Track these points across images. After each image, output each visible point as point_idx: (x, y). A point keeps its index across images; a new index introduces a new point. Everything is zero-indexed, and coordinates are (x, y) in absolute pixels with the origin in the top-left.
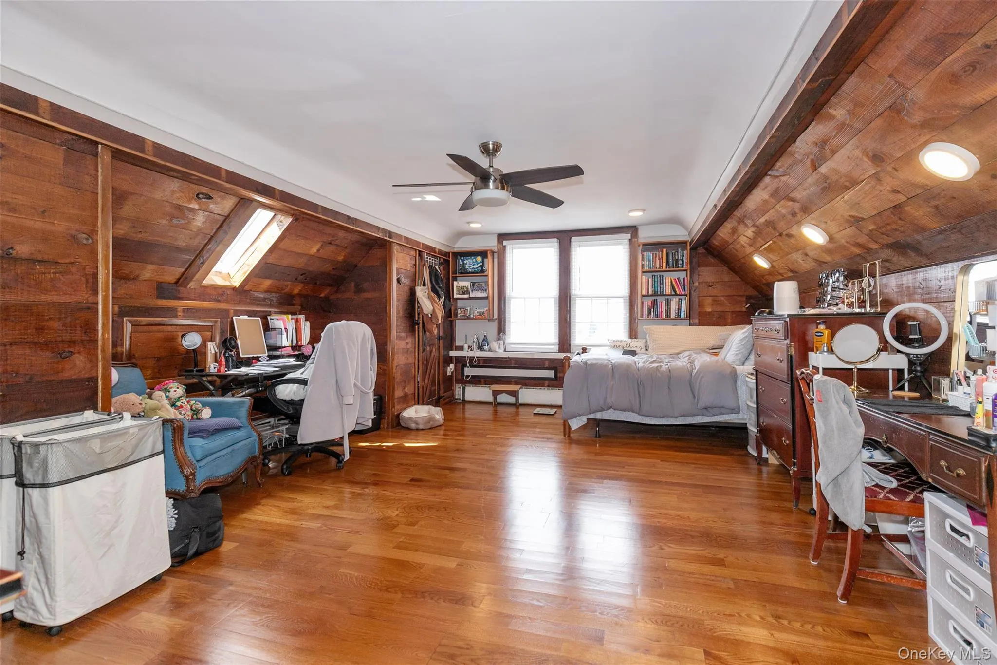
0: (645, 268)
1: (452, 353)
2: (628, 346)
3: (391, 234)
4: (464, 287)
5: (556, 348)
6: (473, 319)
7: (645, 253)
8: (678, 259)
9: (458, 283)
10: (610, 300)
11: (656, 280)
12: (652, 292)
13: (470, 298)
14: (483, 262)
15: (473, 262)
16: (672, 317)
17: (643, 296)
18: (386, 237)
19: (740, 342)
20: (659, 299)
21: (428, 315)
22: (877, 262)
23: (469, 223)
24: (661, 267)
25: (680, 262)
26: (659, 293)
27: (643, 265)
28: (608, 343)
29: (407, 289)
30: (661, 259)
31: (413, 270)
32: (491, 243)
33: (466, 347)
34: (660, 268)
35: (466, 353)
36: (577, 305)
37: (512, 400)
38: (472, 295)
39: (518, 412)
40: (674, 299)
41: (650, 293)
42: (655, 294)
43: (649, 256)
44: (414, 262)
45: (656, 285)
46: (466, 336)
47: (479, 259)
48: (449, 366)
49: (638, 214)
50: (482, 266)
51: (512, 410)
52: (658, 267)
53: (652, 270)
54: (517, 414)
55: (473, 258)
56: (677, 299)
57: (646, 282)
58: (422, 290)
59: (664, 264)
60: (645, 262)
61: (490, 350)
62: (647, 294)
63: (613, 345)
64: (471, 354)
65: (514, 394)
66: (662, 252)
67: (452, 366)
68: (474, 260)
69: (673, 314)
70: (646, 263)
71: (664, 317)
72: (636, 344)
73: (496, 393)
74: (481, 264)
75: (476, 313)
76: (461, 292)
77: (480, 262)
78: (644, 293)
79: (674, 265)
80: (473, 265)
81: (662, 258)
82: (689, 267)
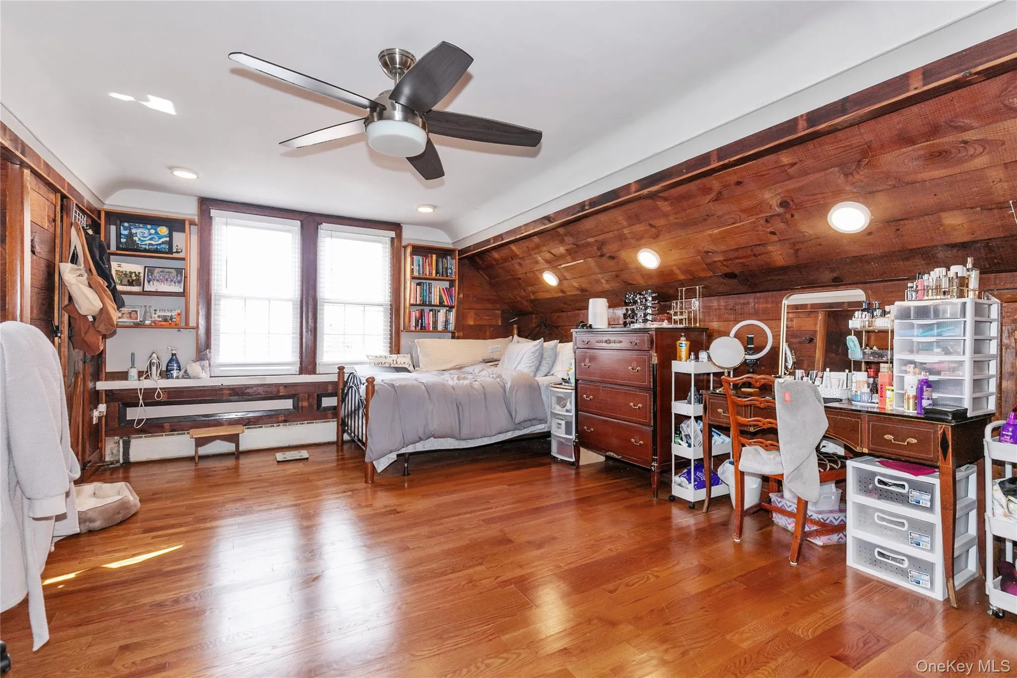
0: (415, 273)
1: (102, 385)
2: (395, 362)
3: (24, 148)
4: (131, 273)
5: (296, 368)
6: (150, 326)
7: (415, 257)
8: (447, 268)
9: (119, 266)
10: (367, 308)
11: (425, 288)
12: (421, 300)
13: (144, 293)
14: (170, 236)
15: (150, 234)
16: (439, 329)
17: (412, 305)
18: (17, 149)
19: (532, 354)
20: (427, 309)
21: (85, 317)
22: (697, 287)
23: (171, 168)
24: (431, 273)
25: (449, 271)
26: (427, 303)
27: (412, 270)
28: (367, 360)
29: (43, 264)
30: (430, 265)
31: (52, 230)
32: (189, 210)
33: (133, 373)
34: (429, 275)
35: (132, 383)
36: (325, 312)
37: (229, 447)
38: (148, 288)
39: (239, 464)
40: (441, 311)
41: (418, 303)
42: (423, 304)
43: (419, 260)
44: (52, 216)
45: (425, 294)
46: (133, 355)
47: (163, 230)
48: (96, 407)
49: (428, 210)
50: (170, 243)
51: (230, 463)
52: (428, 274)
53: (421, 276)
54: (236, 468)
55: (149, 227)
56: (445, 311)
57: (414, 289)
58: (72, 270)
59: (434, 272)
60: (415, 266)
61: (186, 375)
62: (415, 303)
63: (377, 362)
64: (146, 384)
65: (234, 438)
66: (432, 257)
67: (102, 408)
68: (153, 231)
69: (440, 327)
70: (416, 268)
71: (431, 329)
72: (403, 360)
73: (201, 442)
74: (168, 239)
75: (155, 317)
76: (125, 281)
77: (166, 237)
78: (412, 302)
79: (442, 274)
80: (151, 239)
81: (432, 264)
82: (457, 277)
